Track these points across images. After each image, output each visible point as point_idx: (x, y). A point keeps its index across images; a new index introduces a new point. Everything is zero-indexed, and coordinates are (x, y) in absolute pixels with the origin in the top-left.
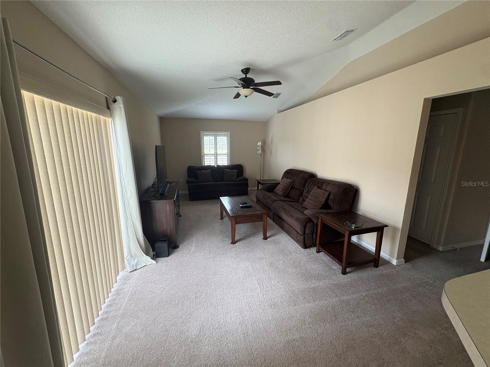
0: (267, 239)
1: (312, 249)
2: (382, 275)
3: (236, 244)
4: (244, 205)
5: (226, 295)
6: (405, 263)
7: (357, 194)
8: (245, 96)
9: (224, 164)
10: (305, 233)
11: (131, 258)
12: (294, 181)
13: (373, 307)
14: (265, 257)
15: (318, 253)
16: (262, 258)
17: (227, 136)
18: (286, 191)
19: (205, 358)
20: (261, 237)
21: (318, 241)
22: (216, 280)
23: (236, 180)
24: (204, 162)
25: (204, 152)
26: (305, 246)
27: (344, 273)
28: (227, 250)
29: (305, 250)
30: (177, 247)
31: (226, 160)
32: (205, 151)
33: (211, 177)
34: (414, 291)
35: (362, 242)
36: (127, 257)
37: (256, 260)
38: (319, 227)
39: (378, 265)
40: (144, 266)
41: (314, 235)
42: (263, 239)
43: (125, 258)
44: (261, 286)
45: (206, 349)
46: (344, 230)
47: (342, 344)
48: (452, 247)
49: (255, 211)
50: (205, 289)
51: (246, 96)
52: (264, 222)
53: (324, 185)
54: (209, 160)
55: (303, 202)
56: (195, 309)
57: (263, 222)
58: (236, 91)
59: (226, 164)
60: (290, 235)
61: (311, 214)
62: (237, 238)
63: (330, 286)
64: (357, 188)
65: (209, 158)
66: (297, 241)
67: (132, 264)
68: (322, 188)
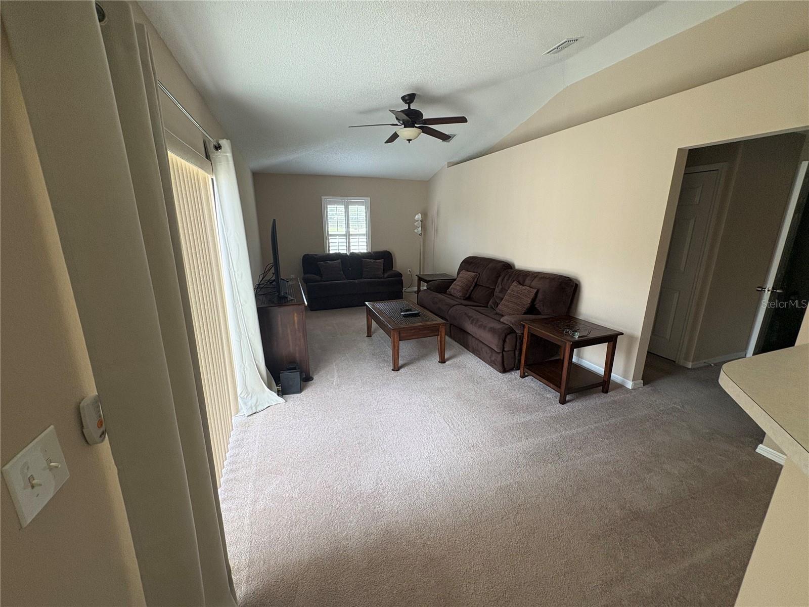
0: (445, 362)
1: (513, 373)
2: (615, 402)
3: (400, 371)
4: (406, 313)
5: (403, 438)
6: (644, 385)
7: (578, 291)
8: (407, 140)
9: (363, 251)
10: (503, 350)
11: (246, 395)
12: (479, 274)
13: (606, 441)
14: (447, 387)
15: (523, 378)
16: (443, 387)
17: (366, 203)
18: (467, 291)
19: (393, 515)
20: (436, 360)
21: (523, 361)
22: (382, 419)
23: (382, 276)
24: (329, 247)
25: (328, 232)
26: (505, 369)
27: (563, 401)
28: (387, 379)
29: (504, 374)
30: (312, 379)
31: (365, 244)
32: (329, 230)
33: (342, 272)
34: (657, 419)
35: (584, 360)
36: (241, 394)
37: (435, 392)
38: (525, 341)
39: (608, 390)
40: (267, 408)
41: (517, 353)
42: (439, 362)
43: (238, 396)
44: (450, 424)
45: (392, 504)
46: (565, 341)
47: (571, 486)
48: (704, 363)
49: (427, 321)
50: (370, 433)
51: (409, 140)
52: (441, 337)
53: (527, 279)
54: (337, 244)
55: (495, 306)
56: (362, 458)
57: (439, 337)
58: (391, 131)
59: (365, 251)
60: (480, 355)
61: (513, 321)
62: (401, 362)
63: (546, 420)
64: (578, 283)
65: (336, 240)
66: (492, 363)
67: (249, 404)
68: (525, 284)
